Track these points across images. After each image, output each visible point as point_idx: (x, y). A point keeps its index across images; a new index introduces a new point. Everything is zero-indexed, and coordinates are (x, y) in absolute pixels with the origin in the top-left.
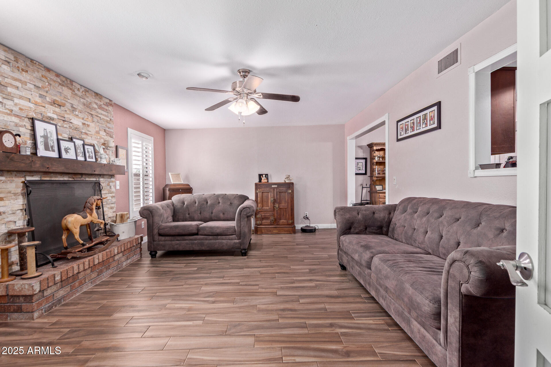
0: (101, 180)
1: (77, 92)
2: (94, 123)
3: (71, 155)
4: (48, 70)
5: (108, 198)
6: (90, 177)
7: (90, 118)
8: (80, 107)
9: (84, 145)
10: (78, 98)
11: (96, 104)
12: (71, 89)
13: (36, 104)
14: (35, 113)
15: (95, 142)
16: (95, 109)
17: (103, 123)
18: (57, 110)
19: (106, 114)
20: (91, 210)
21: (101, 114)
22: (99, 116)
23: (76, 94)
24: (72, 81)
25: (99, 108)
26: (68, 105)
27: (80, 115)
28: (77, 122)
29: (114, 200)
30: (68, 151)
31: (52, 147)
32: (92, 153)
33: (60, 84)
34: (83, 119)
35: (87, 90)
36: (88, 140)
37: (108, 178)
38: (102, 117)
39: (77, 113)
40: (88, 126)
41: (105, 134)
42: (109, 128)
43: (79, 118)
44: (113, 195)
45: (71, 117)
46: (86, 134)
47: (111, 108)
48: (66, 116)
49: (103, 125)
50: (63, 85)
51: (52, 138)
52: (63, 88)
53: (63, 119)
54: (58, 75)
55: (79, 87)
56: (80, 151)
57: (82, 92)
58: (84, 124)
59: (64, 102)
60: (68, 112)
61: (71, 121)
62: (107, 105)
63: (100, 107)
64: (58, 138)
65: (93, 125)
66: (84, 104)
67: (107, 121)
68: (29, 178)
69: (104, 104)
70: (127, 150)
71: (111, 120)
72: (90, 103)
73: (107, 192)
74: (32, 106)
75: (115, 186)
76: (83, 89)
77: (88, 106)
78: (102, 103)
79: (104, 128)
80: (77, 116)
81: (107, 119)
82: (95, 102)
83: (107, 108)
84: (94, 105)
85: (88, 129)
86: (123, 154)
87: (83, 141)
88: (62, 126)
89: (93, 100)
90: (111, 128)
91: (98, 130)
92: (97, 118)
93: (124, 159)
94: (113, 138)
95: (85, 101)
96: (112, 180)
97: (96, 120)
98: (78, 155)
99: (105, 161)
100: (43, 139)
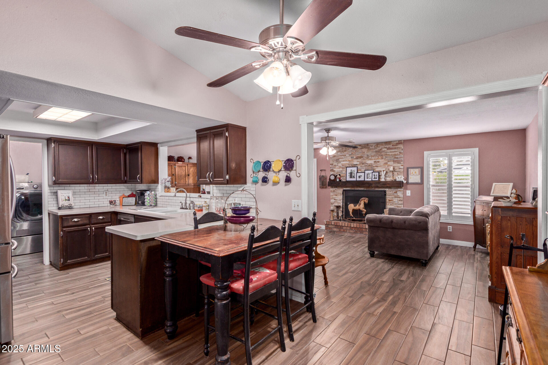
0: (387, 190)
1: (371, 148)
2: (384, 159)
3: (362, 179)
5: (394, 201)
7: (380, 157)
8: (374, 154)
9: (372, 172)
10: (372, 150)
11: (386, 148)
12: (367, 148)
13: (349, 161)
14: (348, 165)
17: (392, 156)
18: (359, 160)
19: (396, 150)
20: (360, 204)
22: (388, 154)
23: (371, 149)
24: (368, 144)
25: (387, 150)
26: (365, 156)
27: (373, 158)
28: (369, 162)
29: (400, 202)
30: (360, 177)
31: (354, 177)
32: (377, 176)
33: (361, 148)
34: (375, 159)
35: (378, 144)
37: (395, 189)
38: (390, 154)
40: (378, 162)
41: (392, 163)
42: (397, 158)
43: (372, 159)
44: (401, 199)
45: (366, 161)
46: (377, 166)
47: (401, 145)
49: (391, 158)
50: (363, 148)
51: (354, 173)
53: (362, 163)
54: (360, 145)
55: (372, 144)
57: (375, 146)
58: (374, 162)
59: (363, 155)
61: (367, 163)
62: (397, 144)
63: (389, 149)
64: (357, 172)
65: (383, 160)
66: (376, 152)
67: (395, 155)
68: (344, 189)
69: (393, 146)
70: (422, 169)
71: (400, 153)
72: (381, 150)
73: (394, 197)
74: (348, 162)
75: (404, 194)
76: (376, 144)
77: (379, 151)
78: (391, 146)
79: (392, 160)
80: (370, 159)
81: (397, 153)
82: (385, 148)
83: (396, 147)
84: (383, 150)
85: (378, 163)
86: (415, 172)
87: (373, 170)
88: (361, 166)
89: (383, 147)
90: (400, 158)
91: (387, 162)
92: (386, 155)
93: (417, 175)
94: (401, 163)
95: (377, 150)
96: (399, 190)
97: (385, 157)
98: (367, 178)
99: (383, 180)
100: (349, 174)
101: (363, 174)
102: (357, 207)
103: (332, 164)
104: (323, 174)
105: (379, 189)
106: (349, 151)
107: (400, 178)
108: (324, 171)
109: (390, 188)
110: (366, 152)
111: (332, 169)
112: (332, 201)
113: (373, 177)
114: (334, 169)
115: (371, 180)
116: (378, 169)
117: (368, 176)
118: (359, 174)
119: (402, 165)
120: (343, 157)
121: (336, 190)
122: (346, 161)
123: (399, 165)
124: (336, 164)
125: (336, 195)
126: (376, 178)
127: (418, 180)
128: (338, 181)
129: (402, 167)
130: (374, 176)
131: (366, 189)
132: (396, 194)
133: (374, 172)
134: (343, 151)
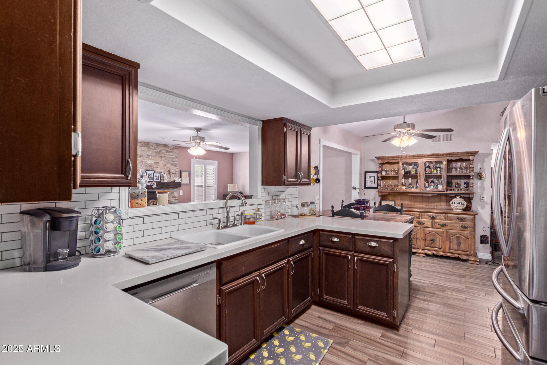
1: (151, 147)
5: (172, 200)
7: (160, 159)
8: (153, 154)
9: (153, 173)
10: (152, 150)
12: (147, 147)
15: (162, 171)
16: (163, 153)
17: (169, 159)
19: (172, 154)
21: (168, 155)
22: (166, 156)
23: (151, 149)
24: (148, 143)
26: (146, 155)
27: (153, 158)
28: (150, 162)
32: (158, 177)
33: (141, 146)
34: (155, 160)
35: (158, 145)
36: (157, 170)
37: (172, 189)
38: (169, 156)
39: (150, 158)
40: (158, 163)
41: (170, 165)
42: (174, 161)
43: (153, 160)
44: (177, 198)
45: (146, 160)
46: (157, 167)
47: (177, 150)
48: (143, 160)
49: (169, 161)
50: (143, 146)
52: (142, 147)
55: (153, 144)
58: (155, 162)
59: (142, 154)
60: (145, 158)
61: (147, 162)
62: (174, 149)
63: (167, 151)
65: (162, 162)
66: (156, 152)
67: (173, 158)
69: (170, 149)
70: (190, 172)
71: (176, 157)
72: (160, 151)
73: (171, 197)
75: (179, 193)
76: (155, 145)
77: (159, 153)
78: (169, 149)
80: (151, 159)
81: (173, 157)
82: (164, 150)
83: (173, 151)
85: (158, 164)
86: (186, 175)
87: (154, 171)
88: (141, 166)
89: (162, 149)
90: (176, 161)
91: (165, 164)
92: (165, 158)
93: (187, 177)
94: (177, 166)
95: (157, 151)
96: (175, 190)
97: (164, 159)
98: (149, 179)
99: (165, 181)
105: (159, 190)
107: (178, 180)
110: (146, 151)
113: (155, 178)
115: (152, 180)
117: (150, 177)
119: (177, 168)
123: (175, 168)
126: (158, 179)
127: (188, 182)
129: (177, 170)
130: (156, 176)
132: (173, 194)
133: (154, 173)
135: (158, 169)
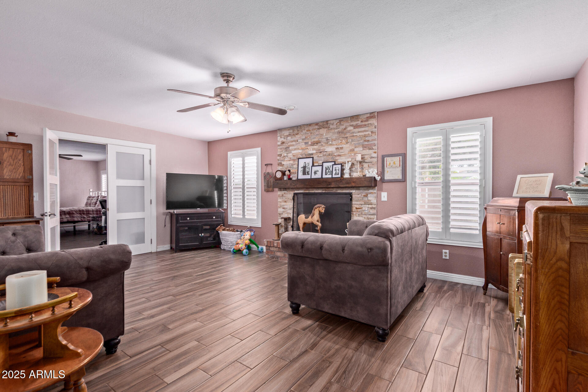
0: (353, 191)
1: (331, 126)
2: (349, 143)
3: (318, 176)
4: (310, 125)
5: (363, 209)
6: (342, 189)
7: (344, 141)
8: (335, 136)
11: (352, 125)
12: (326, 128)
13: (302, 149)
14: (301, 155)
15: (348, 160)
16: (349, 131)
17: (360, 139)
18: (315, 147)
19: (366, 129)
20: (313, 215)
21: (358, 132)
22: (355, 134)
24: (327, 122)
25: (354, 128)
26: (324, 140)
27: (334, 143)
28: (330, 149)
29: (372, 211)
30: (317, 172)
31: (308, 172)
32: (339, 171)
33: (318, 129)
34: (336, 145)
35: (341, 120)
37: (365, 190)
38: (358, 134)
39: (330, 143)
40: (342, 148)
42: (368, 141)
43: (333, 145)
44: (374, 206)
45: (325, 148)
46: (339, 156)
47: (374, 119)
48: (321, 148)
49: (359, 142)
50: (320, 128)
51: (309, 167)
53: (320, 151)
54: (317, 124)
55: (334, 121)
56: (329, 171)
57: (337, 124)
58: (337, 148)
59: (320, 139)
60: (324, 145)
61: (326, 150)
62: (368, 119)
63: (356, 127)
64: (313, 165)
65: (348, 145)
66: (339, 132)
67: (365, 136)
68: (296, 192)
69: (362, 122)
70: (404, 156)
71: (372, 132)
72: (345, 129)
73: (363, 203)
74: (300, 151)
75: (378, 197)
76: (338, 121)
77: (343, 132)
78: (359, 123)
79: (361, 144)
80: (331, 145)
81: (367, 133)
83: (366, 123)
84: (349, 129)
85: (341, 151)
86: (394, 163)
87: (335, 162)
88: (318, 157)
89: (348, 124)
90: (373, 140)
91: (353, 148)
92: (352, 138)
93: (396, 167)
94: (373, 149)
95: (340, 130)
96: (371, 191)
97: (351, 140)
98: (326, 174)
99: (347, 176)
100: (302, 169)
101: (319, 168)
102: (309, 220)
103: (280, 155)
104: (269, 170)
105: (343, 190)
106: (302, 133)
107: (372, 172)
108: (271, 165)
109: (357, 188)
110: (325, 135)
111: (280, 162)
112: (280, 210)
113: (334, 172)
114: (283, 163)
115: (330, 176)
116: (340, 160)
117: (327, 171)
118: (314, 169)
119: (375, 152)
120: (294, 143)
121: (285, 193)
122: (298, 149)
123: (371, 152)
124: (285, 155)
125: (285, 202)
126: (338, 174)
127: (399, 176)
128: (286, 179)
129: (375, 155)
130: (336, 170)
131: (326, 191)
132: (366, 199)
133: (335, 164)
134: (294, 134)
135: (342, 158)
